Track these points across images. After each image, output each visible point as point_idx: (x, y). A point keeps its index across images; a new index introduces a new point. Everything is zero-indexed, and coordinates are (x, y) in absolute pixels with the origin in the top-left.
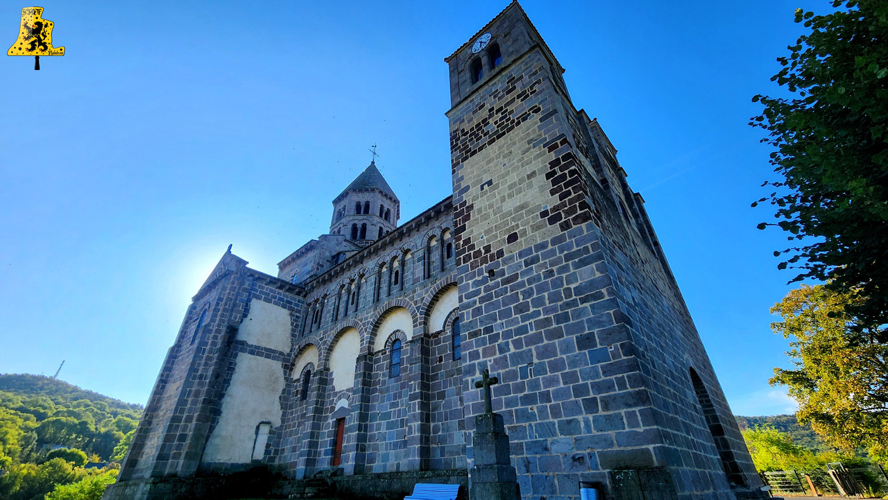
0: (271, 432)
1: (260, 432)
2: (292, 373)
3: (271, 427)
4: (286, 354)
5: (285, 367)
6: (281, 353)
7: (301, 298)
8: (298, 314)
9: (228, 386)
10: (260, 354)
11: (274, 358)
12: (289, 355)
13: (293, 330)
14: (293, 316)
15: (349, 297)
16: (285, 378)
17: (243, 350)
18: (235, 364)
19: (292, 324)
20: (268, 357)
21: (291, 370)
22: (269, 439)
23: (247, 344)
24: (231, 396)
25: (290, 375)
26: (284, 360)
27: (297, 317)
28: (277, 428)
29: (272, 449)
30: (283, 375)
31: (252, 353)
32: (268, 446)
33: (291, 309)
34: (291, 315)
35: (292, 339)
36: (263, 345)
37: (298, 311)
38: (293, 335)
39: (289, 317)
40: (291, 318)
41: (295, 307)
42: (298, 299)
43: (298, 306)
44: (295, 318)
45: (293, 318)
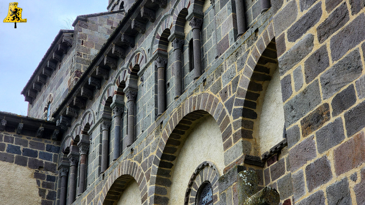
7: (52, 143)
8: (50, 173)
14: (42, 177)
19: (42, 193)
27: (51, 179)
33: (34, 165)
34: (37, 176)
37: (52, 168)
39: (34, 181)
40: (38, 182)
41: (44, 161)
42: (46, 144)
43: (49, 157)
44: (45, 181)
45: (41, 181)
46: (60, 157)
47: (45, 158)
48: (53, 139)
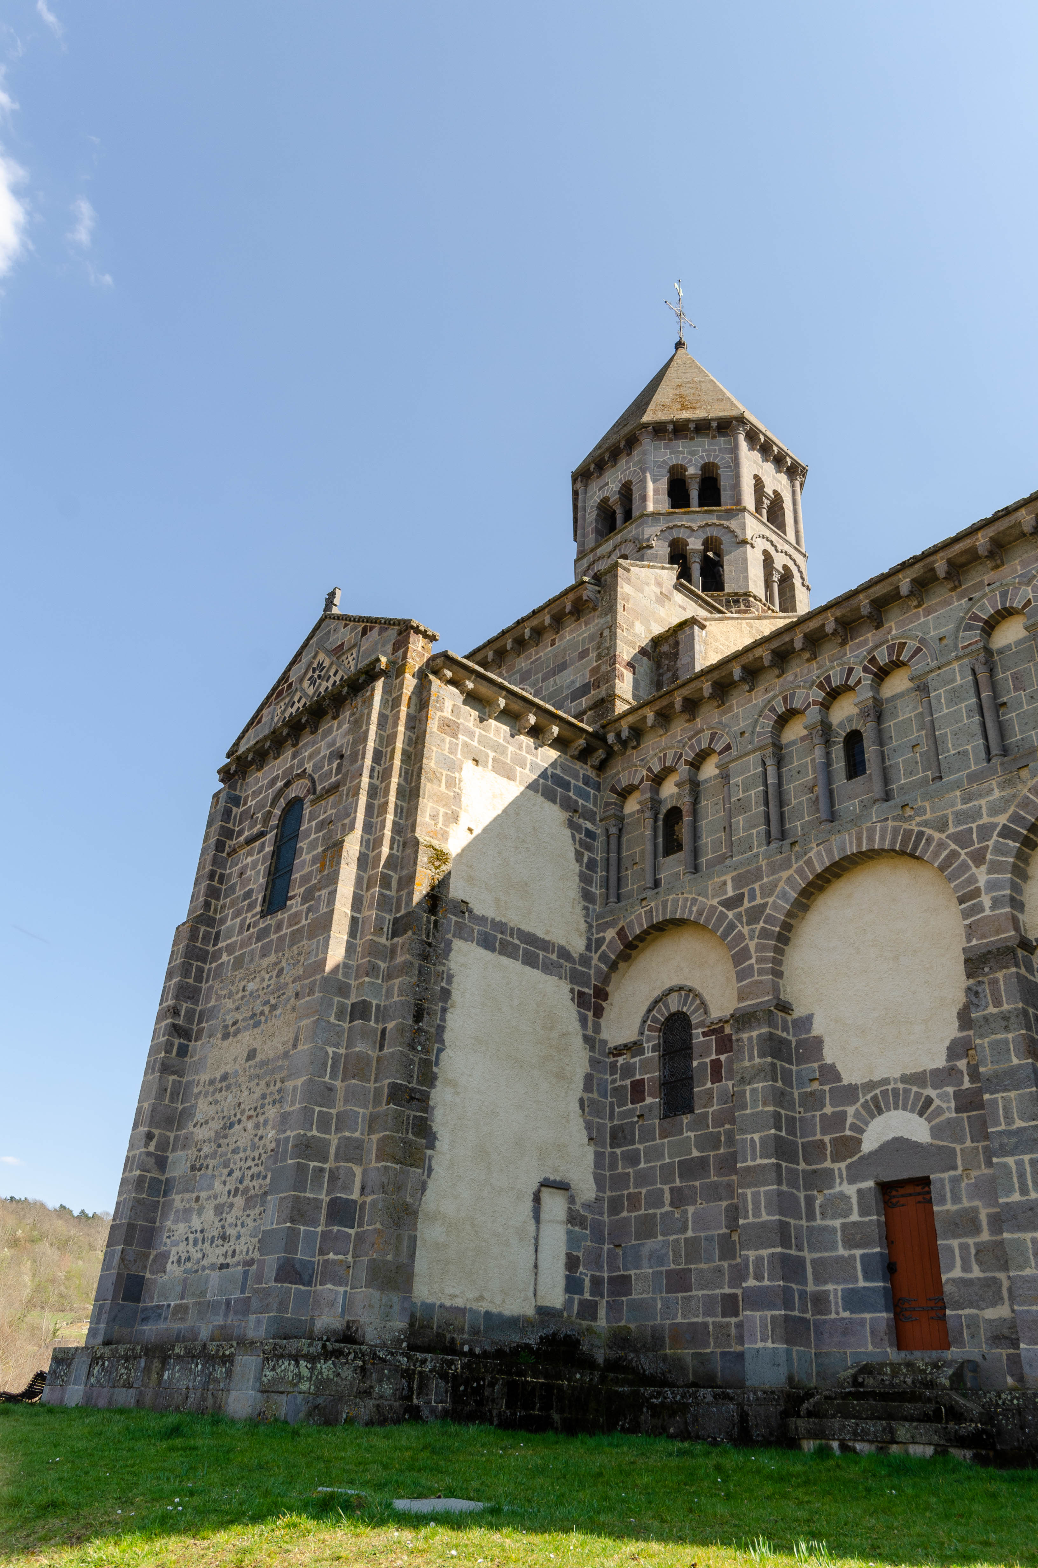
0: (573, 1218)
1: (544, 1216)
2: (603, 1022)
3: (572, 1200)
4: (575, 955)
5: (581, 1000)
6: (564, 953)
7: (591, 773)
8: (589, 825)
9: (440, 1051)
10: (506, 949)
11: (548, 968)
12: (585, 961)
13: (585, 879)
14: (578, 828)
15: (828, 754)
16: (587, 1039)
17: (461, 933)
18: (450, 977)
19: (579, 857)
20: (530, 961)
21: (599, 1012)
22: (572, 1240)
23: (471, 912)
24: (450, 1083)
25: (597, 1029)
26: (575, 977)
27: (590, 834)
28: (587, 1206)
29: (585, 1273)
30: (577, 1025)
31: (487, 943)
32: (572, 1263)
33: (569, 806)
34: (572, 825)
35: (586, 908)
36: (514, 919)
37: (589, 816)
38: (587, 896)
39: (568, 832)
40: (573, 836)
41: (580, 801)
42: (582, 772)
43: (585, 796)
44: (582, 836)
45: (577, 836)
46: (602, 799)
47: (581, 796)
48: (592, 766)
